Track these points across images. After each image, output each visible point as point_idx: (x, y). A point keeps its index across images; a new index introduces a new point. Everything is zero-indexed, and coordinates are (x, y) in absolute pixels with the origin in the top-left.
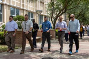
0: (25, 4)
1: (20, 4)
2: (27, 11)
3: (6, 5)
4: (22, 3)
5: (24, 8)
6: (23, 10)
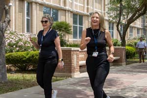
2: (71, 12)
3: (36, 3)
6: (65, 10)
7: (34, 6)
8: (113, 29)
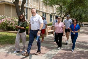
0: (41, 7)
1: (38, 7)
3: (30, 8)
4: (39, 7)
5: (41, 10)
7: (29, 10)
8: (52, 18)
